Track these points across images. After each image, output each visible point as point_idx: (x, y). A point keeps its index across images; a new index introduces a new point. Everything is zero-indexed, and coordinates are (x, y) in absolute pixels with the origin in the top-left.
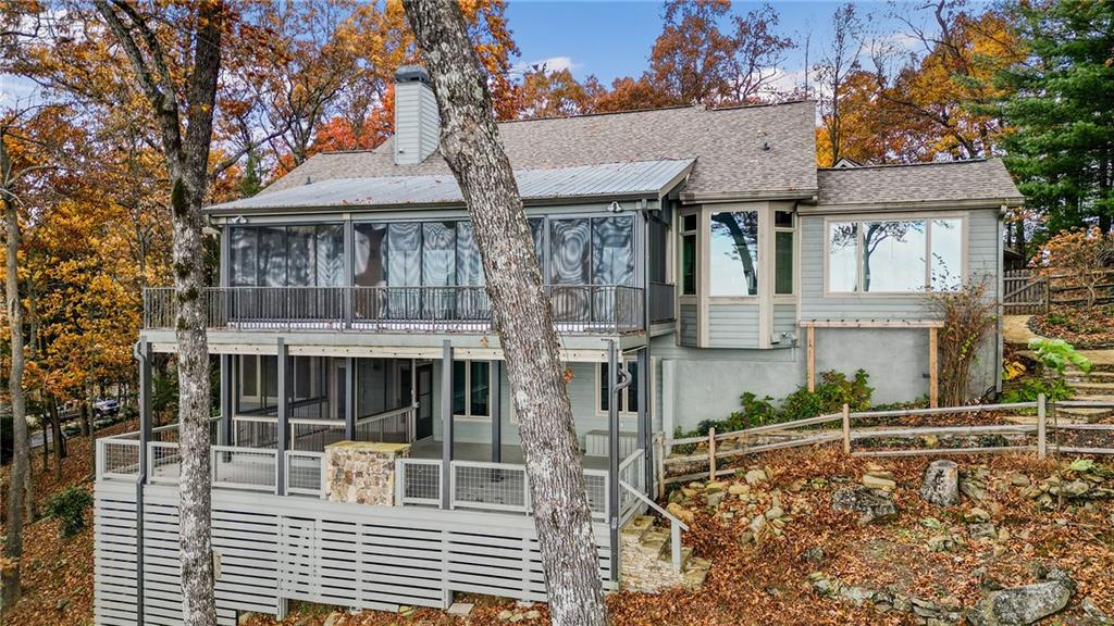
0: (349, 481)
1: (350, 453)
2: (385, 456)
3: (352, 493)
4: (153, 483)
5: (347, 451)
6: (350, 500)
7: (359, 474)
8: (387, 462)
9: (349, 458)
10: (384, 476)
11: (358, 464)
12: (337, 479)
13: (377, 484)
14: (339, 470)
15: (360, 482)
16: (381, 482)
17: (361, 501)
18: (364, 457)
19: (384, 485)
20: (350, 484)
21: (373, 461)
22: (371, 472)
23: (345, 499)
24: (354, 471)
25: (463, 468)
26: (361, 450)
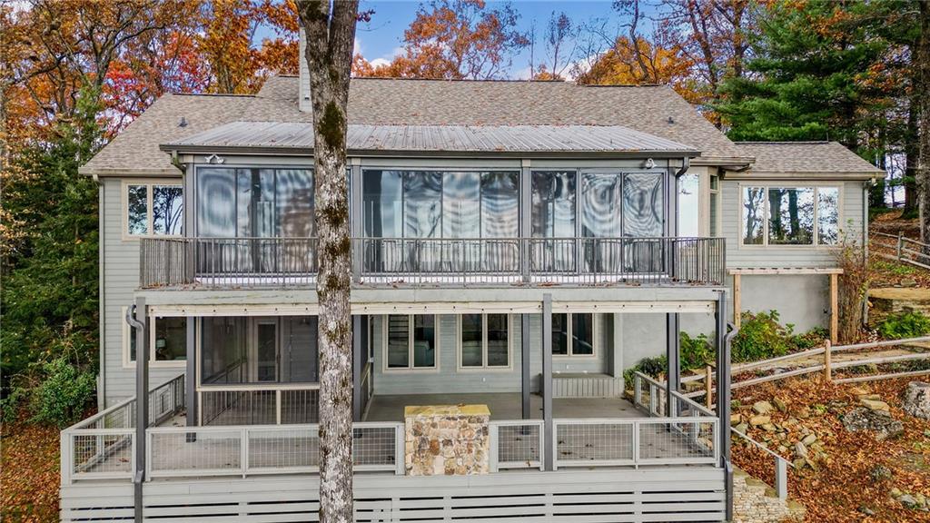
0: (435, 450)
1: (436, 421)
2: (479, 420)
3: (439, 464)
4: (152, 479)
5: (433, 418)
6: (436, 473)
7: (448, 442)
8: (479, 426)
9: (434, 425)
10: (478, 442)
11: (445, 432)
12: (420, 450)
13: (470, 451)
14: (423, 440)
15: (449, 451)
16: (474, 449)
17: (450, 472)
18: (452, 423)
19: (479, 452)
20: (436, 454)
21: (465, 426)
22: (462, 438)
23: (430, 471)
24: (441, 440)
25: (565, 426)
26: (450, 415)
